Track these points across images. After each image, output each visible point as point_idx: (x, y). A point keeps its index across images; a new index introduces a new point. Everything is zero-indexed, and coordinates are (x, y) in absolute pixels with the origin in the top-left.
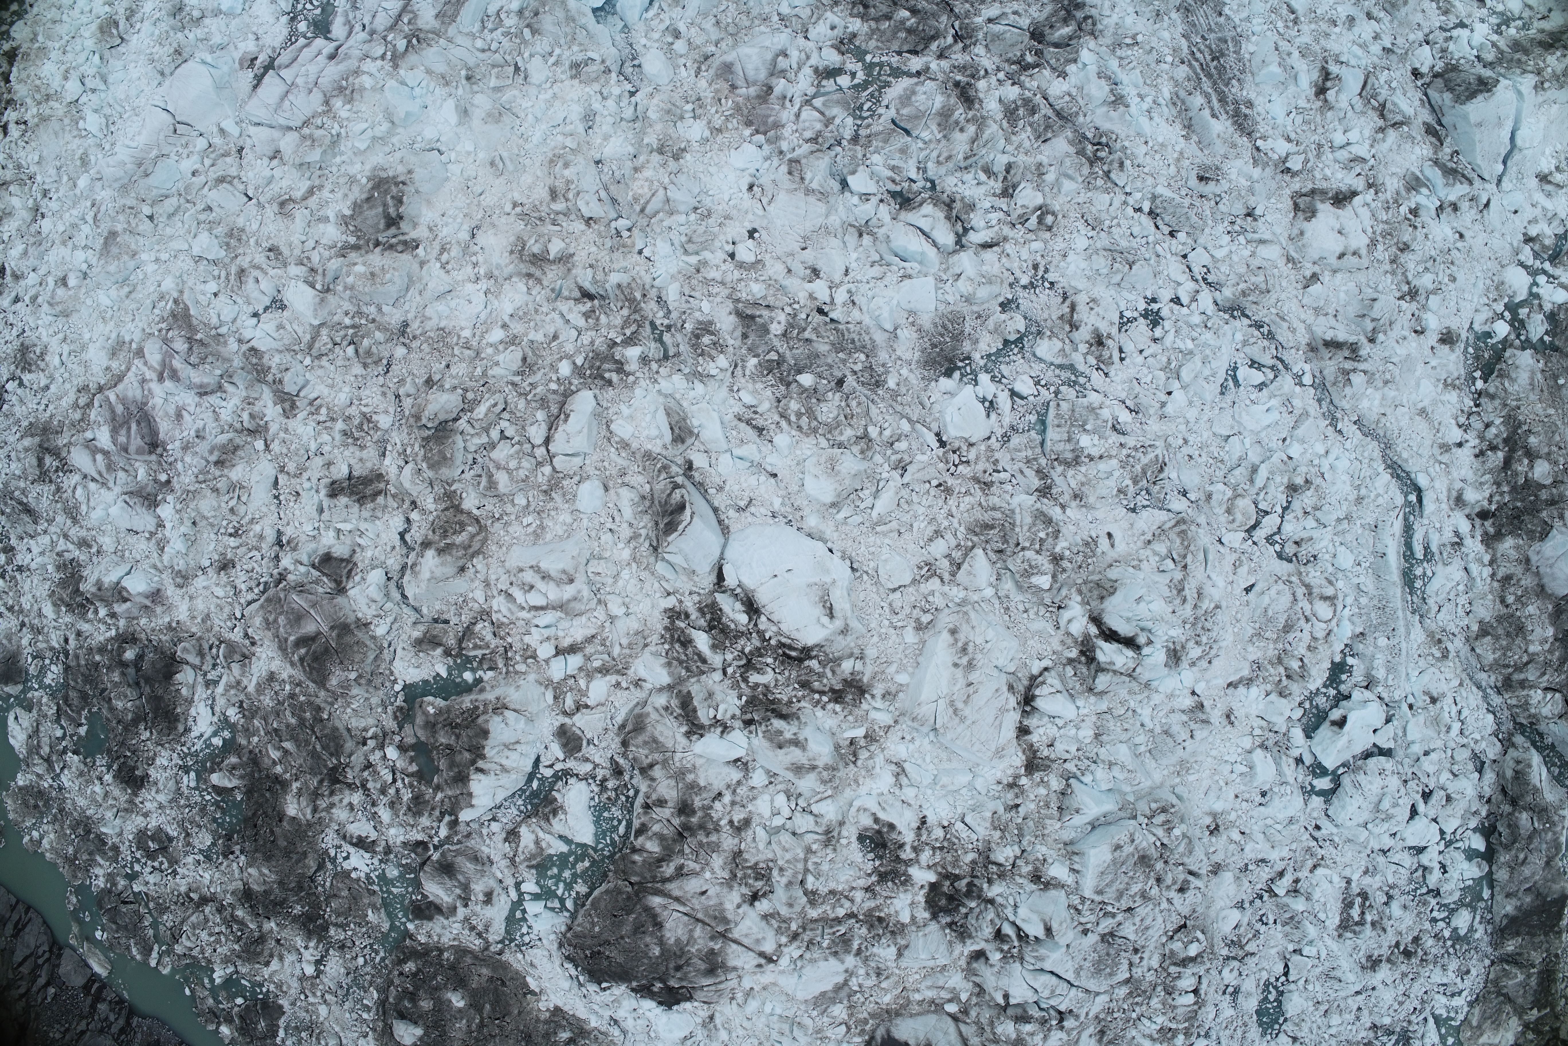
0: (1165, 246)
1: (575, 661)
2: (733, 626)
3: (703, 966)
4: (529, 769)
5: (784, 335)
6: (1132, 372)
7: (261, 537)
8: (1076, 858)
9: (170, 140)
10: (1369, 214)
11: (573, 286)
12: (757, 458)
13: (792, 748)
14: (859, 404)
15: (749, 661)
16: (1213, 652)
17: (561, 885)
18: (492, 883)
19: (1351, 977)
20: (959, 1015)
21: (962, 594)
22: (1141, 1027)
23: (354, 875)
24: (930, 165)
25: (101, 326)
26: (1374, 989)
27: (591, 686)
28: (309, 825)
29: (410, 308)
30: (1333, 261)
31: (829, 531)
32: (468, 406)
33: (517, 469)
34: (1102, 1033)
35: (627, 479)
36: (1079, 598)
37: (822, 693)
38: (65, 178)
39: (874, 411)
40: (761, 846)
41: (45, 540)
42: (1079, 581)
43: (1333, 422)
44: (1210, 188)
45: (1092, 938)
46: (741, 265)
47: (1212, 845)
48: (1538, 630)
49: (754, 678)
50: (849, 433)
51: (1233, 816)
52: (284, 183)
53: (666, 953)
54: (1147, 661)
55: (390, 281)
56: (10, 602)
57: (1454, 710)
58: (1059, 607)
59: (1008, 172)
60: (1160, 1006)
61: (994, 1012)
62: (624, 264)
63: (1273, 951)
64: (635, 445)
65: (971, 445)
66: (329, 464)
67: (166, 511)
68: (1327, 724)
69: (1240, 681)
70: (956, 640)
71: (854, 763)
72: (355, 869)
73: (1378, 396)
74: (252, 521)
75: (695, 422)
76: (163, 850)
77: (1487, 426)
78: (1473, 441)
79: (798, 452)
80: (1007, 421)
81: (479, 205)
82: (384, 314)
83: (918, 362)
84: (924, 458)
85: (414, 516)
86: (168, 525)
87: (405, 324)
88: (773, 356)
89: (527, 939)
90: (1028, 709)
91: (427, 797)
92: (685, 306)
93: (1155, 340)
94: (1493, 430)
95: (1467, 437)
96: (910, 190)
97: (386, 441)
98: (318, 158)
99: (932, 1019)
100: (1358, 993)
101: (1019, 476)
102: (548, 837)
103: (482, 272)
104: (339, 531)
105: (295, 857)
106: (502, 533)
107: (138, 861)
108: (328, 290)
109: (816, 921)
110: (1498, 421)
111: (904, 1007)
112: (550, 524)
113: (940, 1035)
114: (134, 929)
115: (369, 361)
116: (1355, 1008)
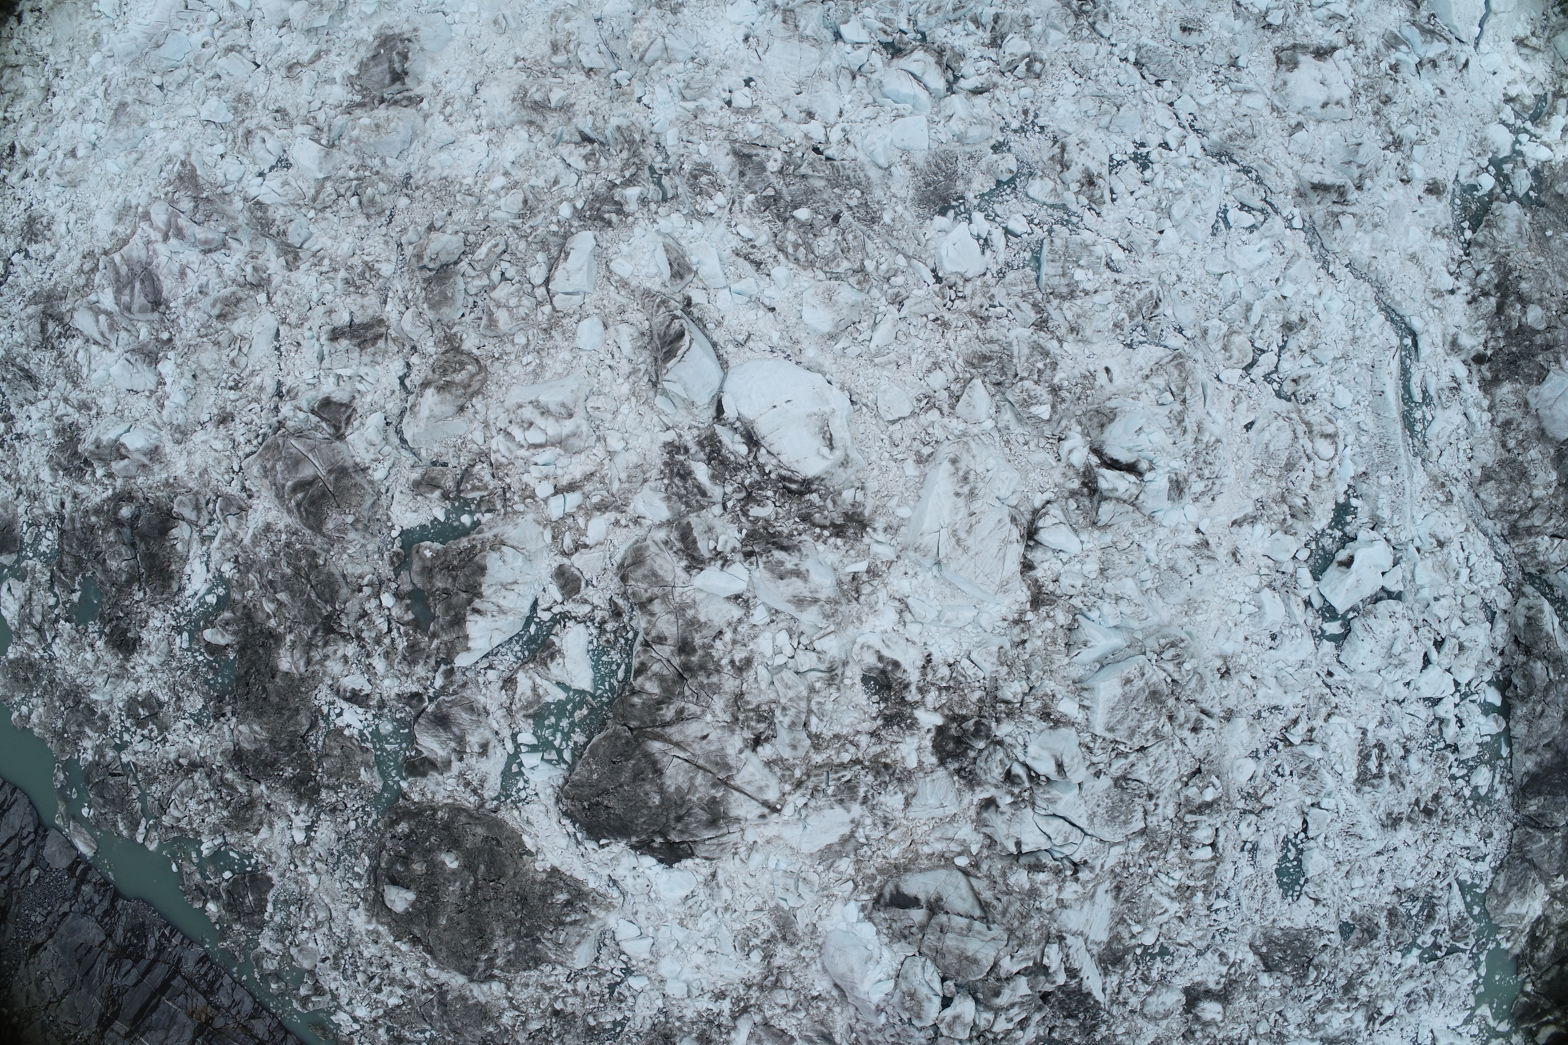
0: (1152, 92)
1: (574, 499)
2: (732, 458)
3: (704, 817)
4: (526, 611)
5: (781, 172)
6: (1124, 212)
7: (261, 389)
8: (1085, 694)
9: (182, 15)
10: (1350, 68)
11: (573, 131)
12: (755, 291)
13: (794, 579)
14: (855, 237)
15: (749, 494)
16: (1216, 488)
17: (559, 735)
18: (488, 734)
19: (1371, 833)
20: (970, 869)
21: (962, 426)
22: (1158, 883)
23: (347, 732)
24: (921, 17)
25: (109, 193)
26: (1395, 849)
27: (590, 524)
28: (302, 679)
29: (413, 161)
30: (1317, 109)
31: (827, 362)
32: (469, 248)
33: (517, 307)
34: (1118, 889)
35: (626, 317)
36: (1079, 429)
37: (823, 527)
38: (77, 58)
39: (870, 246)
40: (763, 685)
41: (46, 404)
42: (1079, 413)
43: (1325, 265)
44: (1193, 39)
45: (1105, 782)
46: (738, 111)
47: (1223, 688)
48: (1541, 475)
49: (755, 511)
50: (845, 265)
51: (1243, 660)
52: (292, 49)
53: (667, 803)
54: (1150, 487)
55: (395, 130)
56: (8, 471)
57: (1462, 555)
58: (1060, 439)
59: (996, 22)
60: (1176, 860)
61: (1006, 863)
62: (623, 111)
63: (1291, 805)
64: (634, 283)
65: (967, 280)
66: (330, 312)
67: (166, 368)
68: (1335, 564)
69: (1245, 518)
70: (957, 470)
71: (857, 599)
72: (349, 726)
73: (1368, 239)
74: (252, 373)
75: (694, 259)
76: (154, 716)
77: (1478, 273)
78: (1465, 288)
79: (796, 285)
80: (1002, 257)
81: (482, 61)
82: (387, 167)
83: (912, 200)
84: (921, 293)
85: (415, 359)
86: (168, 380)
87: (409, 176)
88: (770, 192)
89: (523, 794)
90: (1032, 543)
91: (423, 645)
92: (682, 151)
93: (1145, 182)
94: (1484, 277)
95: (1459, 284)
96: (901, 41)
97: (388, 289)
98: (325, 23)
99: (942, 874)
100: (1379, 853)
101: (1015, 311)
102: (545, 683)
103: (484, 124)
104: (339, 377)
105: (287, 713)
106: (501, 373)
107: (127, 730)
108: (333, 146)
109: (821, 766)
110: (1488, 268)
111: (912, 861)
112: (550, 362)
113: (951, 889)
114: (121, 803)
115: (372, 211)
116: (1377, 870)
